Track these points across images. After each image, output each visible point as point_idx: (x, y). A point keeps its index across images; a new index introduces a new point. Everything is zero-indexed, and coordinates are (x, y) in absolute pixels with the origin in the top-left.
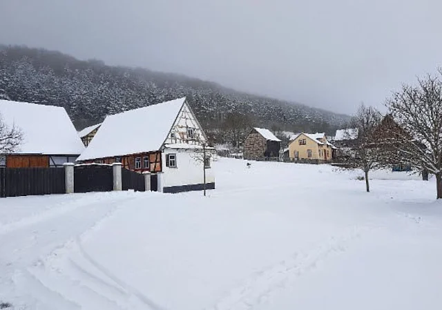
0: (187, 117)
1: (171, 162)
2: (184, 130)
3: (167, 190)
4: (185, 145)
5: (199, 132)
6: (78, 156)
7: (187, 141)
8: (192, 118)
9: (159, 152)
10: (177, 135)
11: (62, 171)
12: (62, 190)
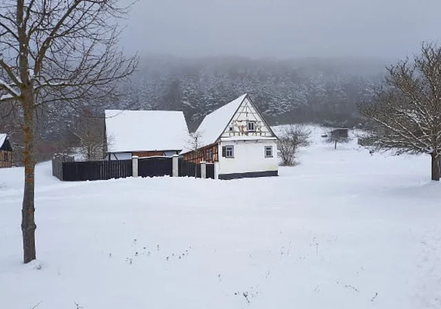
0: (248, 111)
1: (228, 152)
2: (244, 124)
3: (222, 177)
4: (244, 137)
5: (262, 124)
6: (181, 151)
7: (247, 133)
8: (254, 111)
9: (216, 145)
10: (236, 129)
11: (131, 162)
12: (131, 174)
